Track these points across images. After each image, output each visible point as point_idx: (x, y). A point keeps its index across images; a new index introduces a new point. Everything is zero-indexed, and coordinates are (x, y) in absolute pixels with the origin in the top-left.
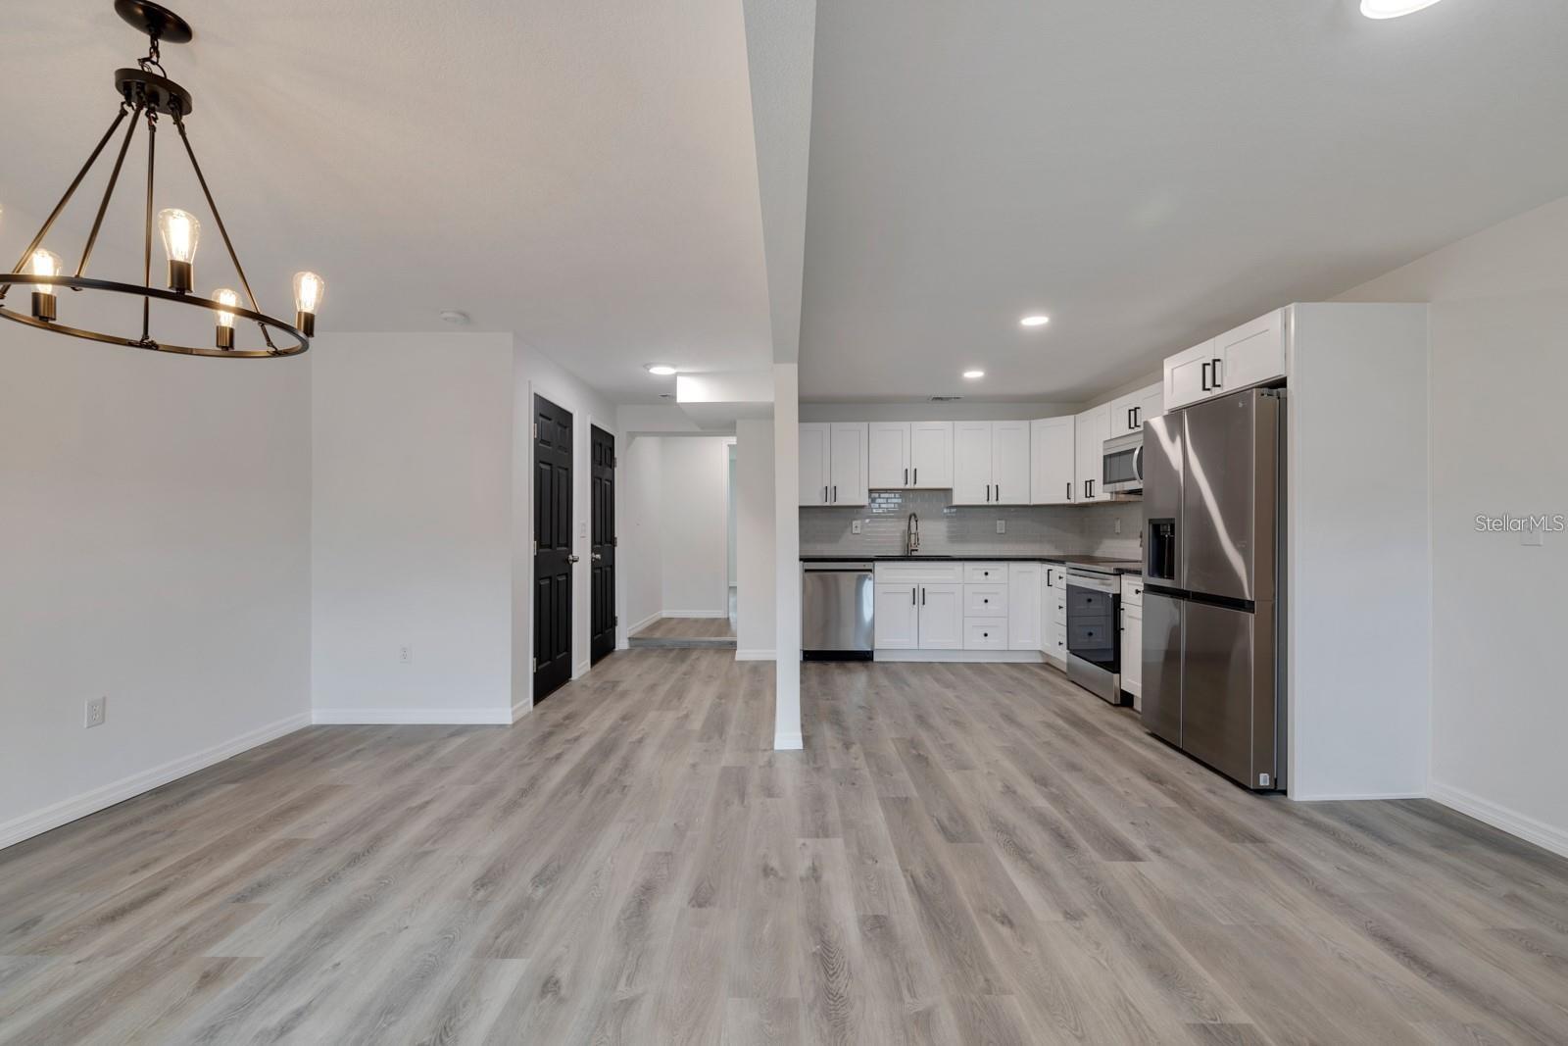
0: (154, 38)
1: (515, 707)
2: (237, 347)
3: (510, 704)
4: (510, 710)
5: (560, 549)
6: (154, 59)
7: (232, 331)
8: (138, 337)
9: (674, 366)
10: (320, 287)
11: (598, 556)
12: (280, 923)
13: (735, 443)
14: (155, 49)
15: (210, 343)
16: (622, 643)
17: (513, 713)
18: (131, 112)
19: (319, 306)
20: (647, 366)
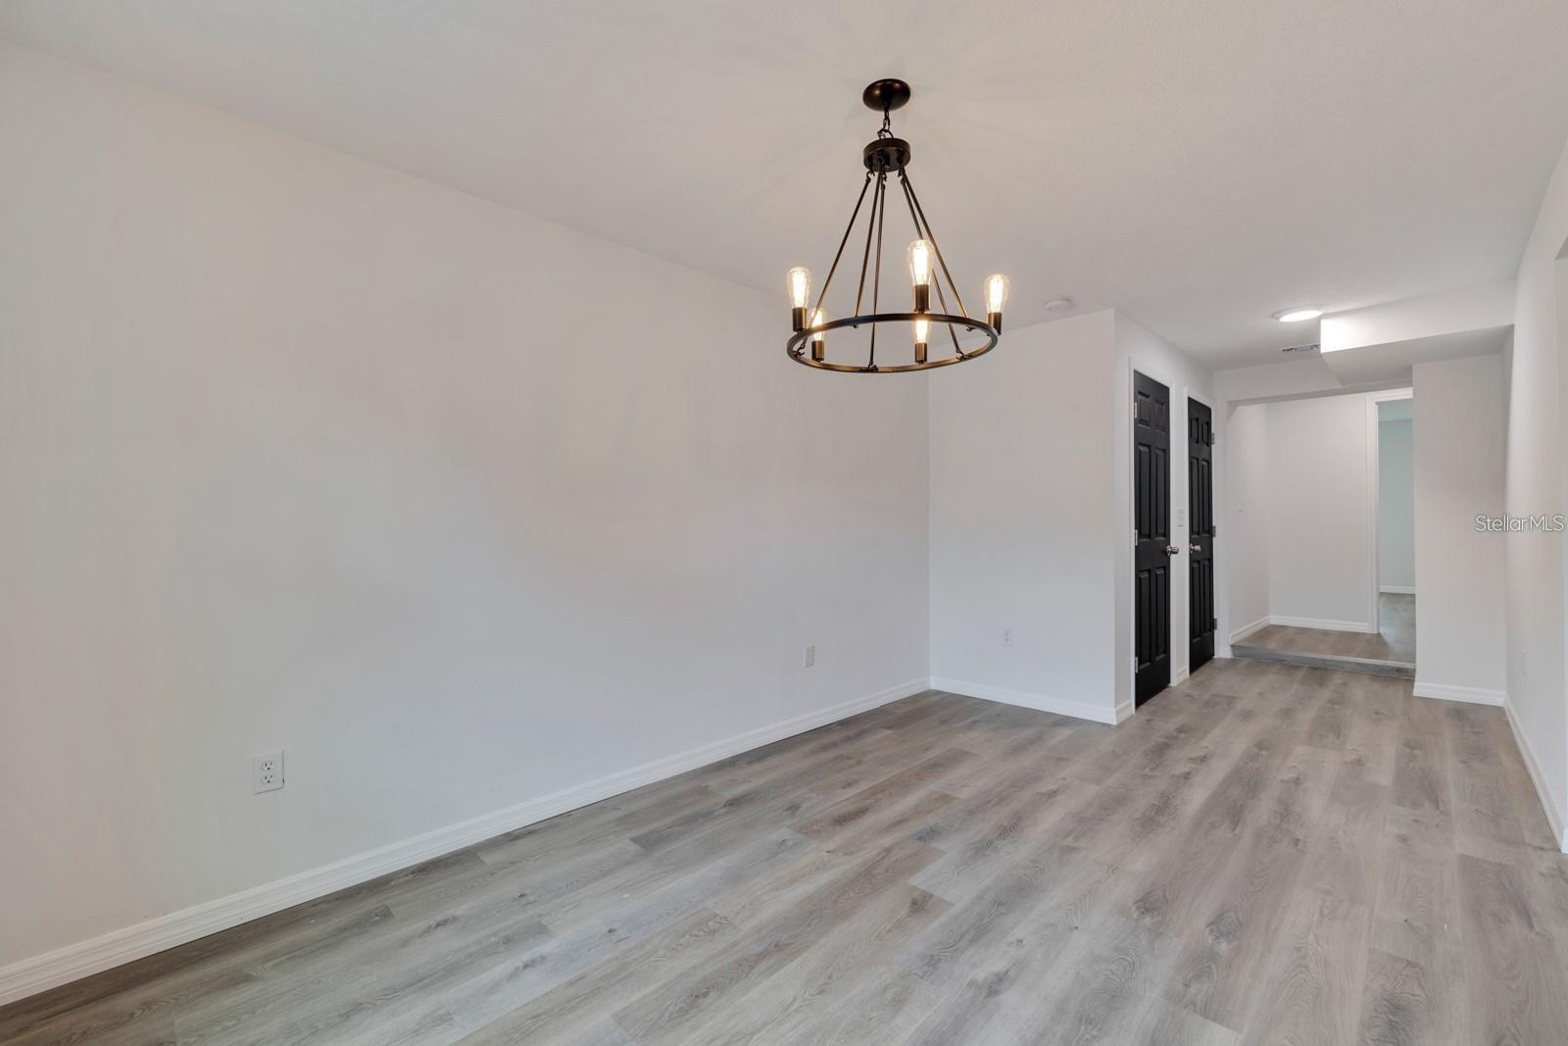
0: (886, 111)
1: (1119, 707)
2: (931, 359)
3: (1113, 703)
4: (1114, 710)
5: (1157, 539)
6: (887, 128)
7: (926, 345)
8: (865, 364)
9: (1318, 307)
10: (1005, 285)
11: (1198, 548)
12: (958, 874)
13: (1411, 396)
14: (887, 118)
15: (911, 361)
16: (1222, 650)
17: (1118, 713)
18: (874, 178)
19: (1006, 304)
20: (1276, 315)
